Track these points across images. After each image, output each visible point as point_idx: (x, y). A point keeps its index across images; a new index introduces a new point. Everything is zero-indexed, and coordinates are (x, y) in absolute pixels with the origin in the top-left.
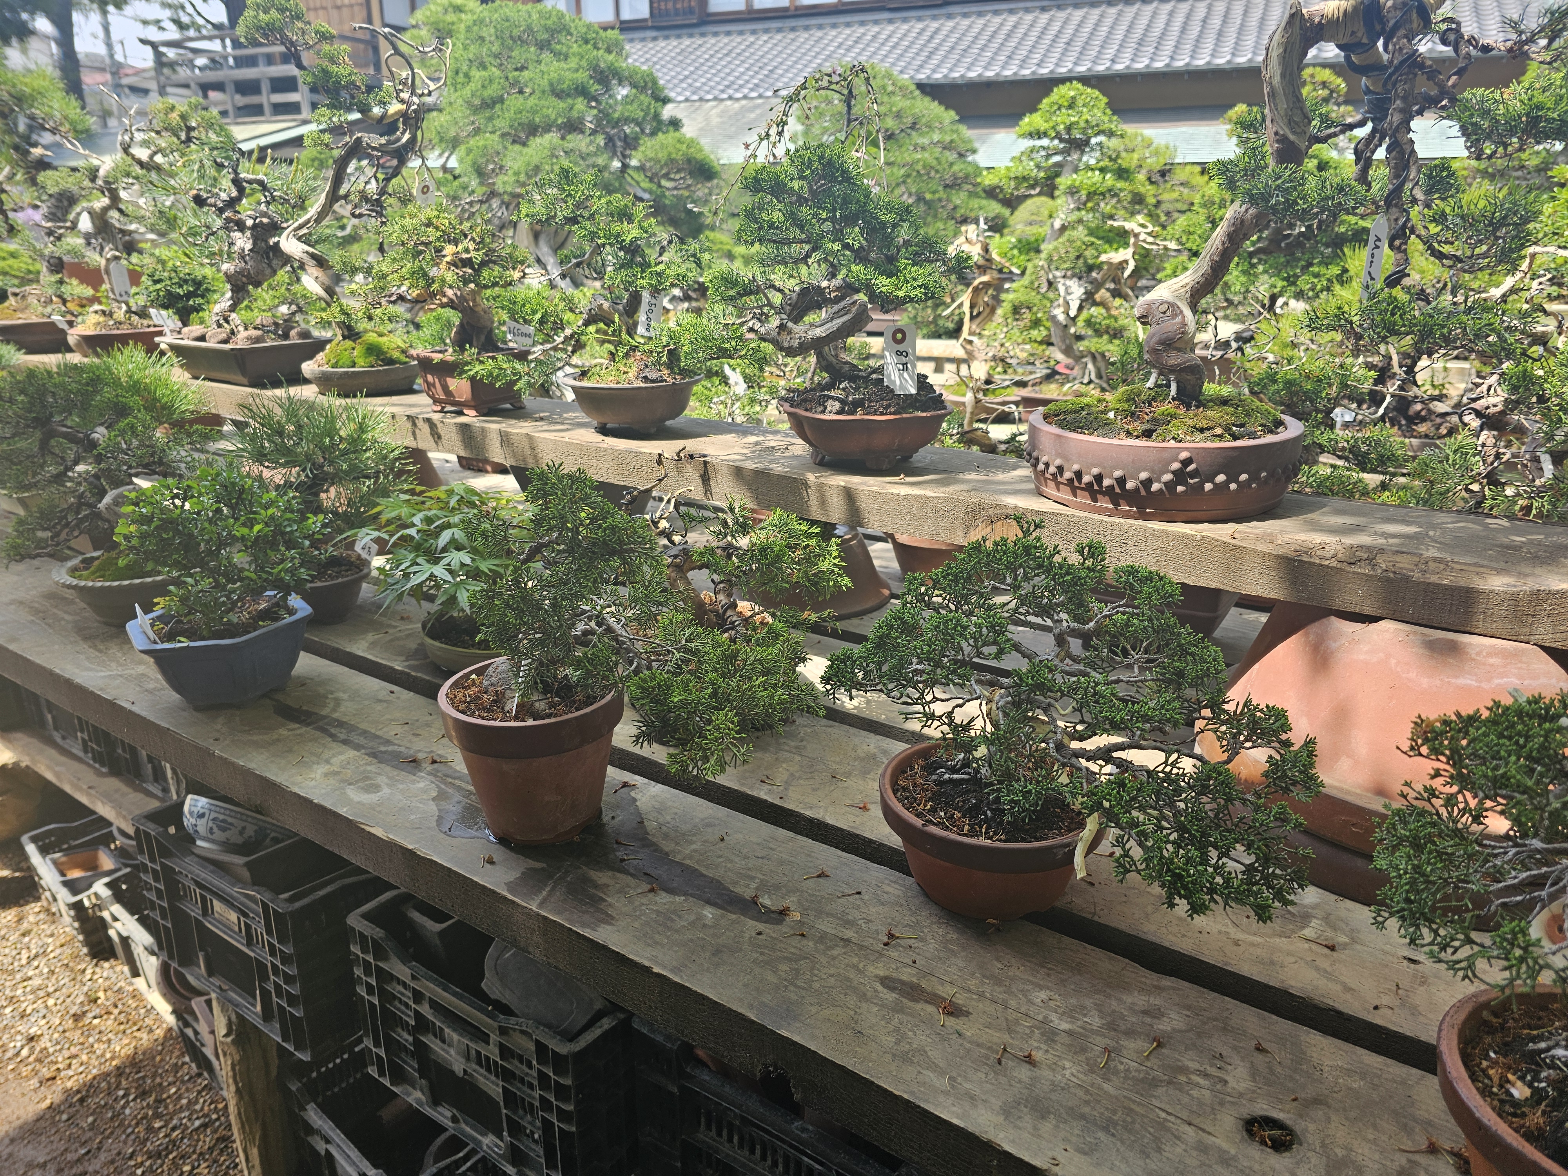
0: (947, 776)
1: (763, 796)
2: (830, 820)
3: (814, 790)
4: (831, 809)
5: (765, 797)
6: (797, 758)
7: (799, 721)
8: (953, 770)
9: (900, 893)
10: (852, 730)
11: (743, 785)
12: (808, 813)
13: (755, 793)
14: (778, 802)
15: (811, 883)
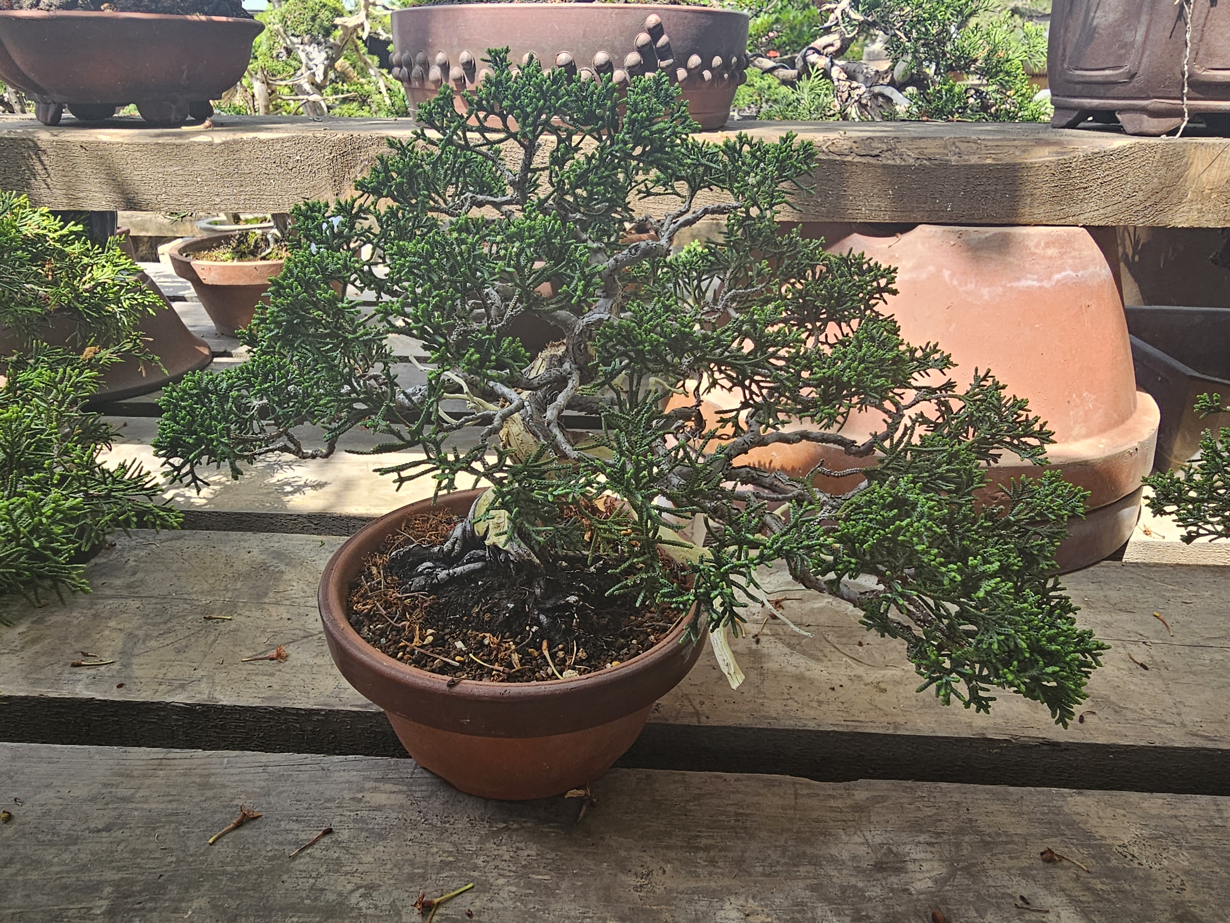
0: (442, 574)
1: (83, 692)
2: (226, 700)
3: (178, 651)
4: (220, 677)
5: (86, 694)
6: (133, 604)
7: (122, 542)
8: (448, 560)
9: (401, 799)
10: (215, 535)
11: (37, 682)
12: (180, 698)
13: (65, 692)
14: (115, 695)
15: (225, 849)
